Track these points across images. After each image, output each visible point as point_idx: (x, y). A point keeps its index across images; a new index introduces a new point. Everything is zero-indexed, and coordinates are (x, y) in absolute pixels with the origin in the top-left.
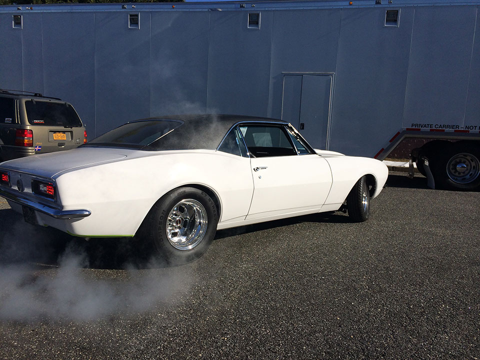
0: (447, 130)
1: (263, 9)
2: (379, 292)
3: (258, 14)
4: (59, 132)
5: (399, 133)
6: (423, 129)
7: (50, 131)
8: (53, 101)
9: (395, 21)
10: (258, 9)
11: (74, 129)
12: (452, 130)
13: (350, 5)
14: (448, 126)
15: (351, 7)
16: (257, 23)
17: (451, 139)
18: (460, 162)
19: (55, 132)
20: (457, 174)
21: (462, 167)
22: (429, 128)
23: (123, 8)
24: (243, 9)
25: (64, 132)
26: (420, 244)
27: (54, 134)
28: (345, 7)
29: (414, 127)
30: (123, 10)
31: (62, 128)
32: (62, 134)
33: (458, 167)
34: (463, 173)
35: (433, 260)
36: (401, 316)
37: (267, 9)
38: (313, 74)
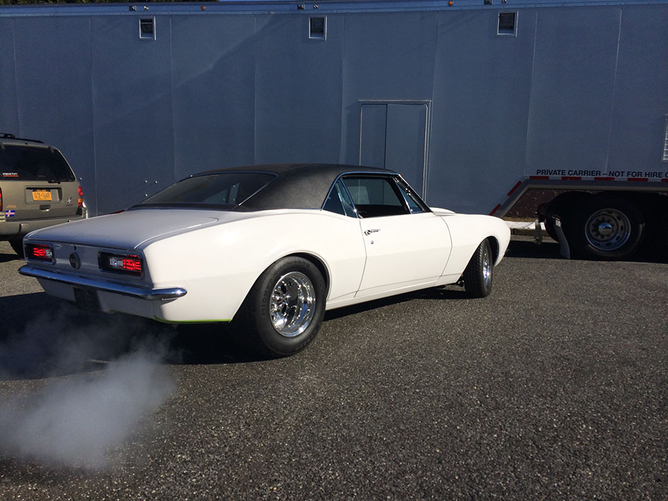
0: (584, 177)
1: (330, 12)
2: (494, 409)
3: (323, 19)
4: (41, 189)
5: (520, 183)
6: (552, 177)
7: (27, 188)
8: (31, 145)
9: (512, 28)
10: (324, 12)
11: (63, 185)
12: (591, 178)
13: (450, 5)
14: (586, 173)
15: (451, 8)
16: (322, 32)
17: (591, 190)
18: (603, 221)
19: (35, 189)
20: (599, 237)
21: (606, 228)
22: (561, 176)
23: (131, 10)
24: (301, 12)
25: (48, 189)
26: (551, 338)
27: (33, 193)
28: (442, 9)
29: (540, 175)
30: (131, 13)
31: (45, 184)
32: (45, 192)
33: (601, 228)
34: (608, 236)
35: (569, 359)
36: (525, 443)
37: (335, 12)
38: (401, 103)
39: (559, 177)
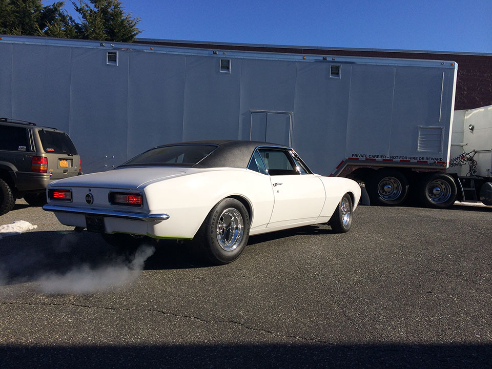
0: (377, 159)
1: (233, 57)
3: (229, 61)
4: (64, 159)
5: (343, 161)
6: (360, 158)
9: (337, 74)
10: (229, 57)
12: (381, 159)
13: (304, 59)
14: (378, 156)
15: (304, 61)
16: (228, 68)
18: (386, 184)
19: (60, 159)
20: (384, 193)
21: (389, 188)
22: (365, 158)
24: (215, 56)
27: (61, 162)
28: (299, 60)
29: (354, 157)
31: (66, 156)
32: (65, 162)
33: (386, 188)
34: (389, 192)
37: (236, 57)
38: (275, 113)
39: (364, 158)
